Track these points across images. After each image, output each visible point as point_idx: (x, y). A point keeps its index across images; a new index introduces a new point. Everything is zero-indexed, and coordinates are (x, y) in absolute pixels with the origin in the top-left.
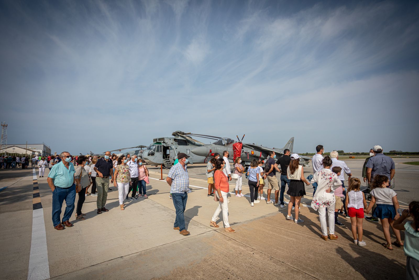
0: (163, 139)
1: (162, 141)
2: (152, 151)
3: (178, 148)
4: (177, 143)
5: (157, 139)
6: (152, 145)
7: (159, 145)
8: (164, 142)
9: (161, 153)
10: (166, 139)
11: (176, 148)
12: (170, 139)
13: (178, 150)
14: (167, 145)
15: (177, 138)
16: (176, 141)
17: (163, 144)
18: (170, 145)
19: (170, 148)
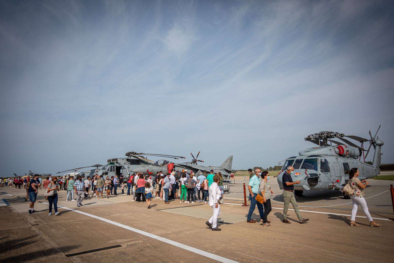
0: (116, 160)
1: (116, 162)
2: (106, 170)
3: (130, 167)
4: (130, 163)
5: (111, 160)
6: (106, 165)
7: (112, 165)
8: (117, 163)
9: (114, 172)
10: (119, 160)
11: (129, 168)
12: (123, 160)
13: (130, 169)
14: (120, 165)
15: (130, 158)
16: (129, 161)
17: (116, 164)
18: (122, 165)
19: (122, 167)
